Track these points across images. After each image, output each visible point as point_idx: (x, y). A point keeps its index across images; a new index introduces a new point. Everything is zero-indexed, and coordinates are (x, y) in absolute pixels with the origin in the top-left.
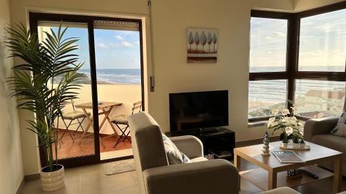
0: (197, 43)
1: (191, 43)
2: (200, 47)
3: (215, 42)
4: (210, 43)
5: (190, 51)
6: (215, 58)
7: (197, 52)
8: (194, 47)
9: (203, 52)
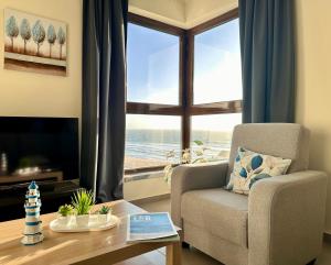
0: (27, 38)
1: (14, 35)
2: (32, 45)
3: (62, 42)
4: (52, 42)
5: (10, 49)
6: (63, 69)
7: (25, 52)
8: (19, 42)
9: (39, 55)
